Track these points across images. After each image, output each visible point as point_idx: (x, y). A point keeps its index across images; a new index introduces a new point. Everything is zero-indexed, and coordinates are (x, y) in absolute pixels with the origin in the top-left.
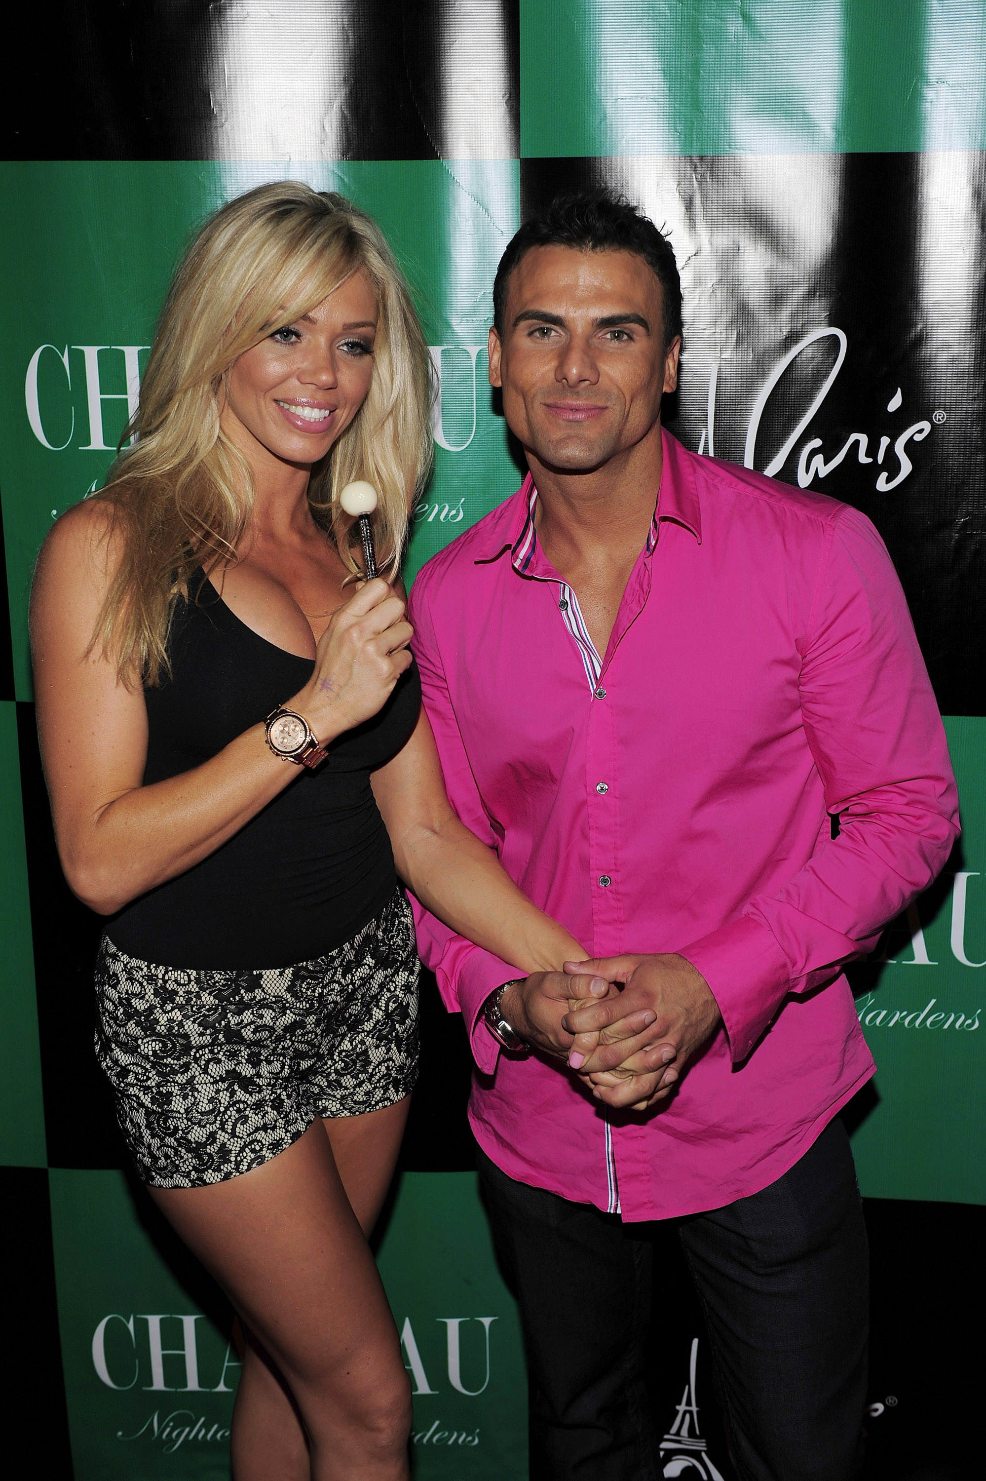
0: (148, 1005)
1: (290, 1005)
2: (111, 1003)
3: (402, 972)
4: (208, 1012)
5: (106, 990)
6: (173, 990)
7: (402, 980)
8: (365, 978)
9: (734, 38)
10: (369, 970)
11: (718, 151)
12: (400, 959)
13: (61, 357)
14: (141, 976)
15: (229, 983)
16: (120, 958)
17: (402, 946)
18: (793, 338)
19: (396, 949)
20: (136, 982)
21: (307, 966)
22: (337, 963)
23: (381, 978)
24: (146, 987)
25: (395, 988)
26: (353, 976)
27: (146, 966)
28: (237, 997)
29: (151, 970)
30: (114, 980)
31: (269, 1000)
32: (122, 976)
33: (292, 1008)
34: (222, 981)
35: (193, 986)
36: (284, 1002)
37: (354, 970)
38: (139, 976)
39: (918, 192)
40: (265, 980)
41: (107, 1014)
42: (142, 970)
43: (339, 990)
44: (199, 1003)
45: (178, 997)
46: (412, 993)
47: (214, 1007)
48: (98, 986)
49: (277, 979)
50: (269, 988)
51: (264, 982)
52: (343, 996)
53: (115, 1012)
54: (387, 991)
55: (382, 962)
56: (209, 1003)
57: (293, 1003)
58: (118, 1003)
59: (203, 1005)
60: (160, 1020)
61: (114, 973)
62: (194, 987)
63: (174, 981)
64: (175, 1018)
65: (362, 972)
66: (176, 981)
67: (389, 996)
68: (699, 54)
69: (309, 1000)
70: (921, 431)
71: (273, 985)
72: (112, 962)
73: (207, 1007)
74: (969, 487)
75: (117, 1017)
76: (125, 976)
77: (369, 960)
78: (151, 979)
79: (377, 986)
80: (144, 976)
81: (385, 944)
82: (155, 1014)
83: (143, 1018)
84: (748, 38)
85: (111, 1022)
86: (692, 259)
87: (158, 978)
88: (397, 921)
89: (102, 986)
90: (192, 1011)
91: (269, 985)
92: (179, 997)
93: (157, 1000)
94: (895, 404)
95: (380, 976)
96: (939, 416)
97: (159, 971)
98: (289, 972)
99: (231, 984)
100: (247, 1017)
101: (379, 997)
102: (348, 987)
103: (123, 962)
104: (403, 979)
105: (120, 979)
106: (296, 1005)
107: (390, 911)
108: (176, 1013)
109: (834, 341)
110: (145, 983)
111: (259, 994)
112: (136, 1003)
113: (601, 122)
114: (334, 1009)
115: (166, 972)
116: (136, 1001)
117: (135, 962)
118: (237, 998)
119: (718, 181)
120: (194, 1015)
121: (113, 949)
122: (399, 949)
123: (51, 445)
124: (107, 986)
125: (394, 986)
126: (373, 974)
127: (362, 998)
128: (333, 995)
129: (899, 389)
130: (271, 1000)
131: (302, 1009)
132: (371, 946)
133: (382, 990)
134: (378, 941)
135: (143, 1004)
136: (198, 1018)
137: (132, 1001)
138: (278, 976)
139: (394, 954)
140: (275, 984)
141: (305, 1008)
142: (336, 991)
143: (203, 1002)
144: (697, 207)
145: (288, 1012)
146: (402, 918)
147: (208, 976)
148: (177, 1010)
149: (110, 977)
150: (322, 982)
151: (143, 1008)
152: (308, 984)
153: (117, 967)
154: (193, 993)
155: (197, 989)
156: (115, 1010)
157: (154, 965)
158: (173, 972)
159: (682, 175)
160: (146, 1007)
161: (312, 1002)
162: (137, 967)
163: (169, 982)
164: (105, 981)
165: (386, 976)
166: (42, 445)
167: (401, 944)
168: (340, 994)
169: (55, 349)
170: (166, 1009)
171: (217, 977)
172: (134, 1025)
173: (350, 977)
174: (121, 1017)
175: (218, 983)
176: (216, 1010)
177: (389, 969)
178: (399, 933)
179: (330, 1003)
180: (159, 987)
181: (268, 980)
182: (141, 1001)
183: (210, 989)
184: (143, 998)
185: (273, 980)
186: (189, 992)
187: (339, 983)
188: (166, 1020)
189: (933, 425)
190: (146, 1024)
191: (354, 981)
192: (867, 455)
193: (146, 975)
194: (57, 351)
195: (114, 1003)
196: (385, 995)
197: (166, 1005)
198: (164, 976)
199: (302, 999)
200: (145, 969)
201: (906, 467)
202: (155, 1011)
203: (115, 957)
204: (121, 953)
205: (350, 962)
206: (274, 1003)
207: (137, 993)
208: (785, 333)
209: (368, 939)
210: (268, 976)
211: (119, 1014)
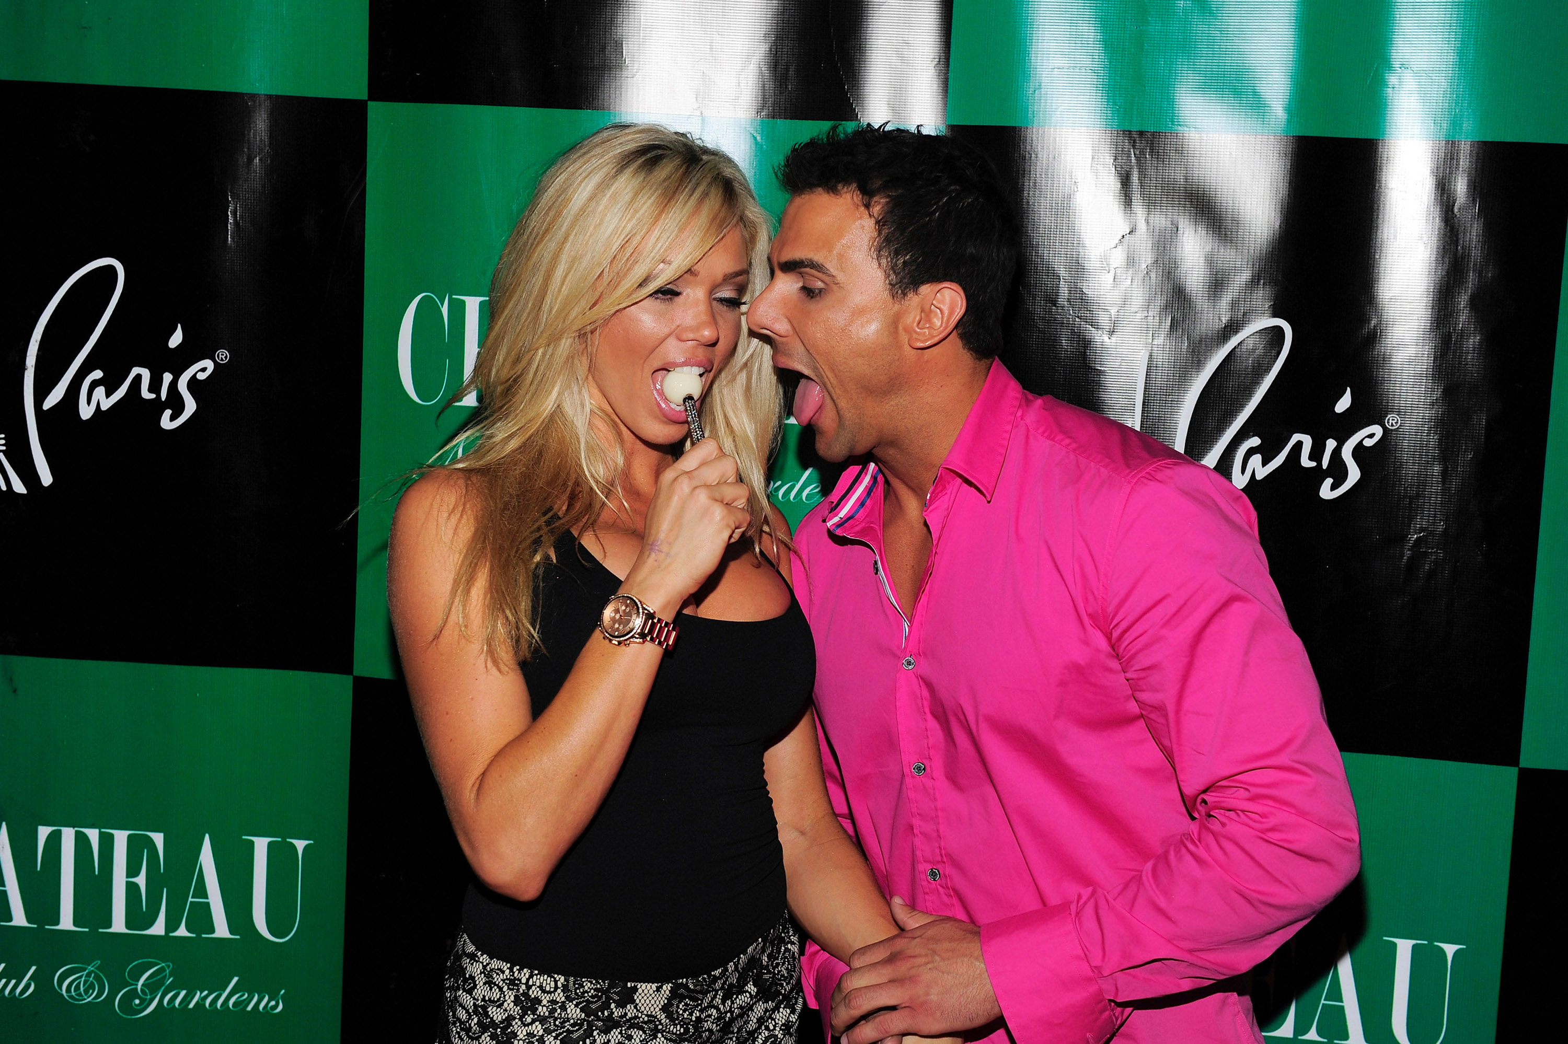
0: (506, 1015)
1: (663, 1027)
2: (464, 1011)
3: (784, 1008)
4: (572, 1027)
5: (460, 996)
6: (536, 998)
7: (782, 1018)
8: (744, 1007)
9: (1183, 12)
10: (749, 999)
11: (1159, 127)
12: (783, 992)
13: (441, 306)
14: (502, 980)
15: (600, 994)
16: (479, 958)
17: (787, 977)
18: (1232, 328)
19: (780, 980)
20: (496, 987)
21: (687, 983)
22: (718, 985)
23: (761, 1011)
24: (506, 993)
25: (775, 1026)
26: (733, 1003)
27: (508, 968)
28: (606, 1011)
29: (514, 973)
30: (470, 984)
31: (641, 1019)
32: (480, 979)
33: (664, 1031)
34: (592, 991)
35: (559, 994)
36: (657, 1023)
37: (735, 996)
38: (499, 980)
39: (1376, 180)
40: (640, 994)
41: (458, 1024)
42: (503, 972)
43: (716, 1016)
44: (563, 1016)
45: (540, 1007)
46: (791, 1035)
47: (579, 1022)
48: (450, 992)
49: (653, 995)
50: (643, 1005)
51: (638, 997)
52: (720, 1024)
53: (468, 1022)
54: (765, 1029)
55: (765, 993)
56: (574, 1016)
57: (667, 1026)
58: (473, 1011)
59: (568, 1018)
60: (518, 1034)
61: (470, 975)
62: (560, 996)
63: (538, 987)
64: (535, 1033)
65: (742, 1000)
66: (541, 987)
67: (767, 1035)
68: (1144, 27)
69: (684, 1023)
70: (1371, 436)
71: (648, 1001)
72: (469, 963)
73: (572, 1021)
74: (1425, 500)
75: (471, 1028)
76: (484, 980)
77: (751, 988)
78: (513, 983)
79: (755, 1021)
80: (505, 980)
81: (769, 972)
82: (513, 1026)
83: (499, 1030)
84: (1197, 13)
85: (463, 1033)
86: (1127, 237)
87: (521, 983)
88: (783, 948)
89: (455, 991)
90: (555, 1025)
91: (643, 1001)
92: (543, 1006)
93: (516, 1010)
94: (1344, 404)
95: (760, 1008)
96: (1392, 420)
97: (523, 974)
98: (667, 988)
99: (602, 995)
100: (615, 1037)
101: (756, 1036)
102: (726, 1015)
103: (482, 963)
104: (784, 1017)
105: (477, 983)
106: (669, 1029)
107: (777, 934)
108: (537, 1026)
109: (1277, 333)
110: (505, 989)
111: (631, 1011)
112: (492, 1013)
113: (1035, 91)
114: (709, 1038)
115: (531, 976)
116: (493, 1010)
117: (495, 964)
118: (606, 1013)
119: (1158, 158)
120: (557, 1030)
121: (471, 948)
122: (782, 980)
123: (420, 399)
124: (461, 992)
125: (774, 1024)
126: (753, 1004)
127: (737, 1033)
128: (709, 1022)
129: (1349, 389)
130: (643, 1019)
131: (675, 1034)
132: (755, 971)
133: (759, 1027)
134: (762, 967)
135: (501, 1014)
136: (561, 1034)
137: (489, 1009)
138: (654, 992)
139: (777, 984)
140: (650, 1001)
141: (678, 1032)
142: (713, 1017)
143: (568, 1015)
144: (1134, 184)
145: (660, 1035)
146: (789, 945)
147: (577, 984)
148: (538, 1023)
149: (465, 980)
150: (701, 1005)
151: (500, 1019)
152: (686, 1004)
153: (474, 969)
154: (558, 1002)
155: (563, 999)
156: (469, 1019)
157: (518, 967)
158: (539, 976)
159: (1120, 149)
160: (504, 1018)
161: (687, 1027)
162: (498, 969)
163: (533, 988)
164: (459, 985)
165: (766, 1010)
166: (411, 398)
167: (786, 975)
168: (717, 1022)
169: (435, 297)
170: (526, 1021)
171: (587, 986)
172: (488, 1038)
173: (730, 1005)
174: (474, 1028)
175: (588, 993)
176: (581, 1025)
177: (770, 1002)
178: (784, 961)
179: (706, 1031)
180: (521, 994)
181: (643, 995)
182: (499, 1009)
183: (578, 999)
184: (500, 1006)
185: (648, 995)
186: (553, 1002)
187: (718, 1009)
188: (525, 1034)
189: (1385, 430)
190: (503, 1038)
191: (733, 1009)
192: (1311, 458)
193: (507, 979)
194: (437, 300)
195: (467, 1011)
196: (762, 1034)
197: (526, 1016)
198: (528, 980)
199: (677, 1022)
200: (507, 972)
201: (1354, 474)
202: (514, 1023)
203: (473, 957)
204: (480, 953)
205: (731, 985)
206: (645, 1023)
207: (496, 999)
208: (1224, 322)
209: (754, 962)
210: (643, 991)
211: (472, 1025)
